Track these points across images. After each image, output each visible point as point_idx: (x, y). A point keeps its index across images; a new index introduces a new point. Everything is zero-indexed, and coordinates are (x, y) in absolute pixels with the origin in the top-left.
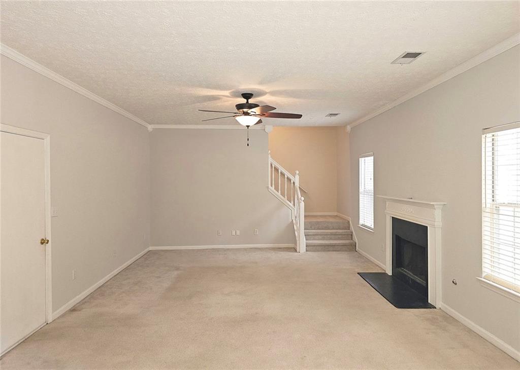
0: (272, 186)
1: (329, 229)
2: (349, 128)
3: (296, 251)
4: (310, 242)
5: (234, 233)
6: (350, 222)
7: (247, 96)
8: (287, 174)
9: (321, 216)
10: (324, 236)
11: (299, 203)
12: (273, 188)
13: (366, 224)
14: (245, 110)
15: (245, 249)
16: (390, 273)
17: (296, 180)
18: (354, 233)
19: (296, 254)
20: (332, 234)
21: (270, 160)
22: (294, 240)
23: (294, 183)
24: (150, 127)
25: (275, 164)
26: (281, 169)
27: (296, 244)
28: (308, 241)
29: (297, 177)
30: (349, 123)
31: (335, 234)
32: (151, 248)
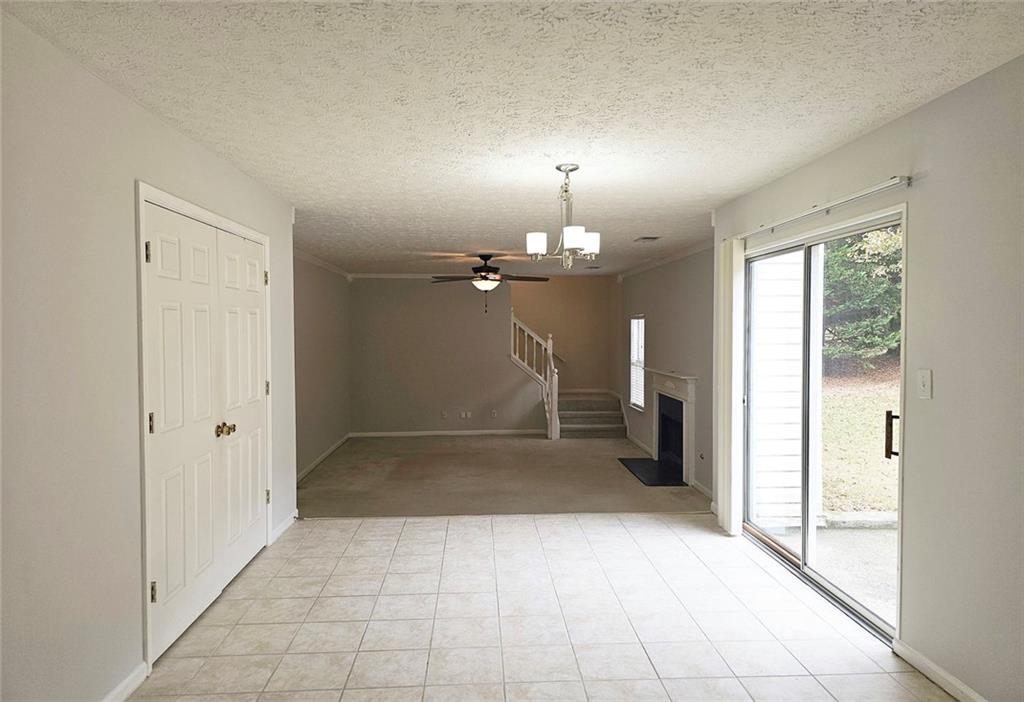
0: (515, 353)
1: (593, 410)
2: (620, 278)
3: (547, 438)
4: (566, 426)
5: (464, 416)
6: (622, 402)
7: (485, 257)
8: (537, 338)
9: (584, 394)
10: (585, 419)
11: (552, 376)
12: (517, 357)
13: (638, 403)
14: (483, 274)
15: (478, 436)
16: (656, 459)
17: (549, 345)
18: (625, 416)
19: (546, 441)
20: (595, 416)
21: (513, 319)
22: (544, 424)
23: (546, 349)
24: (350, 277)
25: (520, 324)
26: (528, 331)
27: (546, 428)
28: (563, 426)
29: (550, 342)
30: (622, 273)
31: (600, 417)
32: (351, 435)
